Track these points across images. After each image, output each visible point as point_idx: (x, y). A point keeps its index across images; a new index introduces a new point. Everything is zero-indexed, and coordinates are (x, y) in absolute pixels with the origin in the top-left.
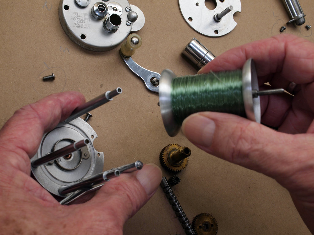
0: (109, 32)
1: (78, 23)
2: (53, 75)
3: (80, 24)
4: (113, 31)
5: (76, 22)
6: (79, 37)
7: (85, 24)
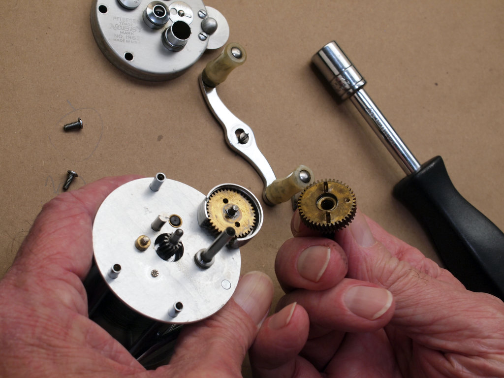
0: (171, 49)
1: (121, 34)
2: (80, 122)
3: (124, 36)
4: (178, 48)
5: (118, 32)
6: (123, 56)
7: (132, 36)
